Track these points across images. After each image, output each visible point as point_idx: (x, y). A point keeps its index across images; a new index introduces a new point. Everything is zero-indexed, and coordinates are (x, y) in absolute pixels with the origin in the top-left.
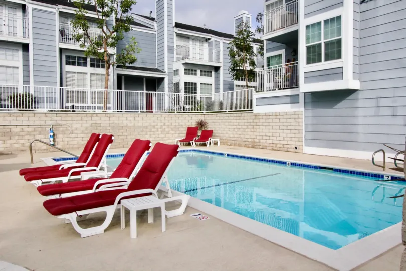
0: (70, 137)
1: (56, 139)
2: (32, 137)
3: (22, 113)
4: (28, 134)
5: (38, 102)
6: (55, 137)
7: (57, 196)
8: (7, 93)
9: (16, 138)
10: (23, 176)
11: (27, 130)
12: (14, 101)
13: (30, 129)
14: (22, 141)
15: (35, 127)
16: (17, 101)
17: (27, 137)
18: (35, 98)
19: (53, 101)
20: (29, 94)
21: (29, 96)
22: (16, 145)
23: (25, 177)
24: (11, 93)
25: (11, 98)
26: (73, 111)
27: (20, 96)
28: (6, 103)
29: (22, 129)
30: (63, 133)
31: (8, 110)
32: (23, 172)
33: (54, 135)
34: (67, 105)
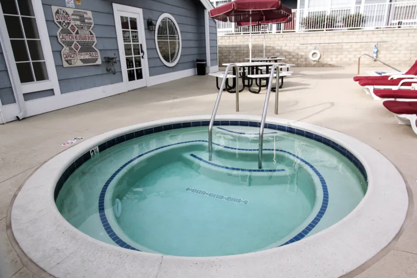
0: (393, 54)
1: (379, 56)
2: (358, 53)
3: (353, 32)
4: (356, 50)
5: (365, 21)
6: (378, 54)
7: (393, 99)
8: (342, 15)
9: (346, 53)
10: (358, 82)
11: (355, 46)
12: (346, 21)
13: (358, 46)
14: (349, 56)
15: (362, 44)
16: (348, 21)
17: (354, 53)
18: (363, 17)
19: (380, 19)
20: (359, 14)
21: (358, 16)
22: (345, 60)
23: (359, 83)
24: (344, 15)
25: (344, 19)
26: (399, 27)
27: (351, 16)
28: (340, 24)
29: (351, 46)
30: (387, 49)
31: (341, 30)
32: (357, 79)
33: (377, 52)
34: (393, 22)
